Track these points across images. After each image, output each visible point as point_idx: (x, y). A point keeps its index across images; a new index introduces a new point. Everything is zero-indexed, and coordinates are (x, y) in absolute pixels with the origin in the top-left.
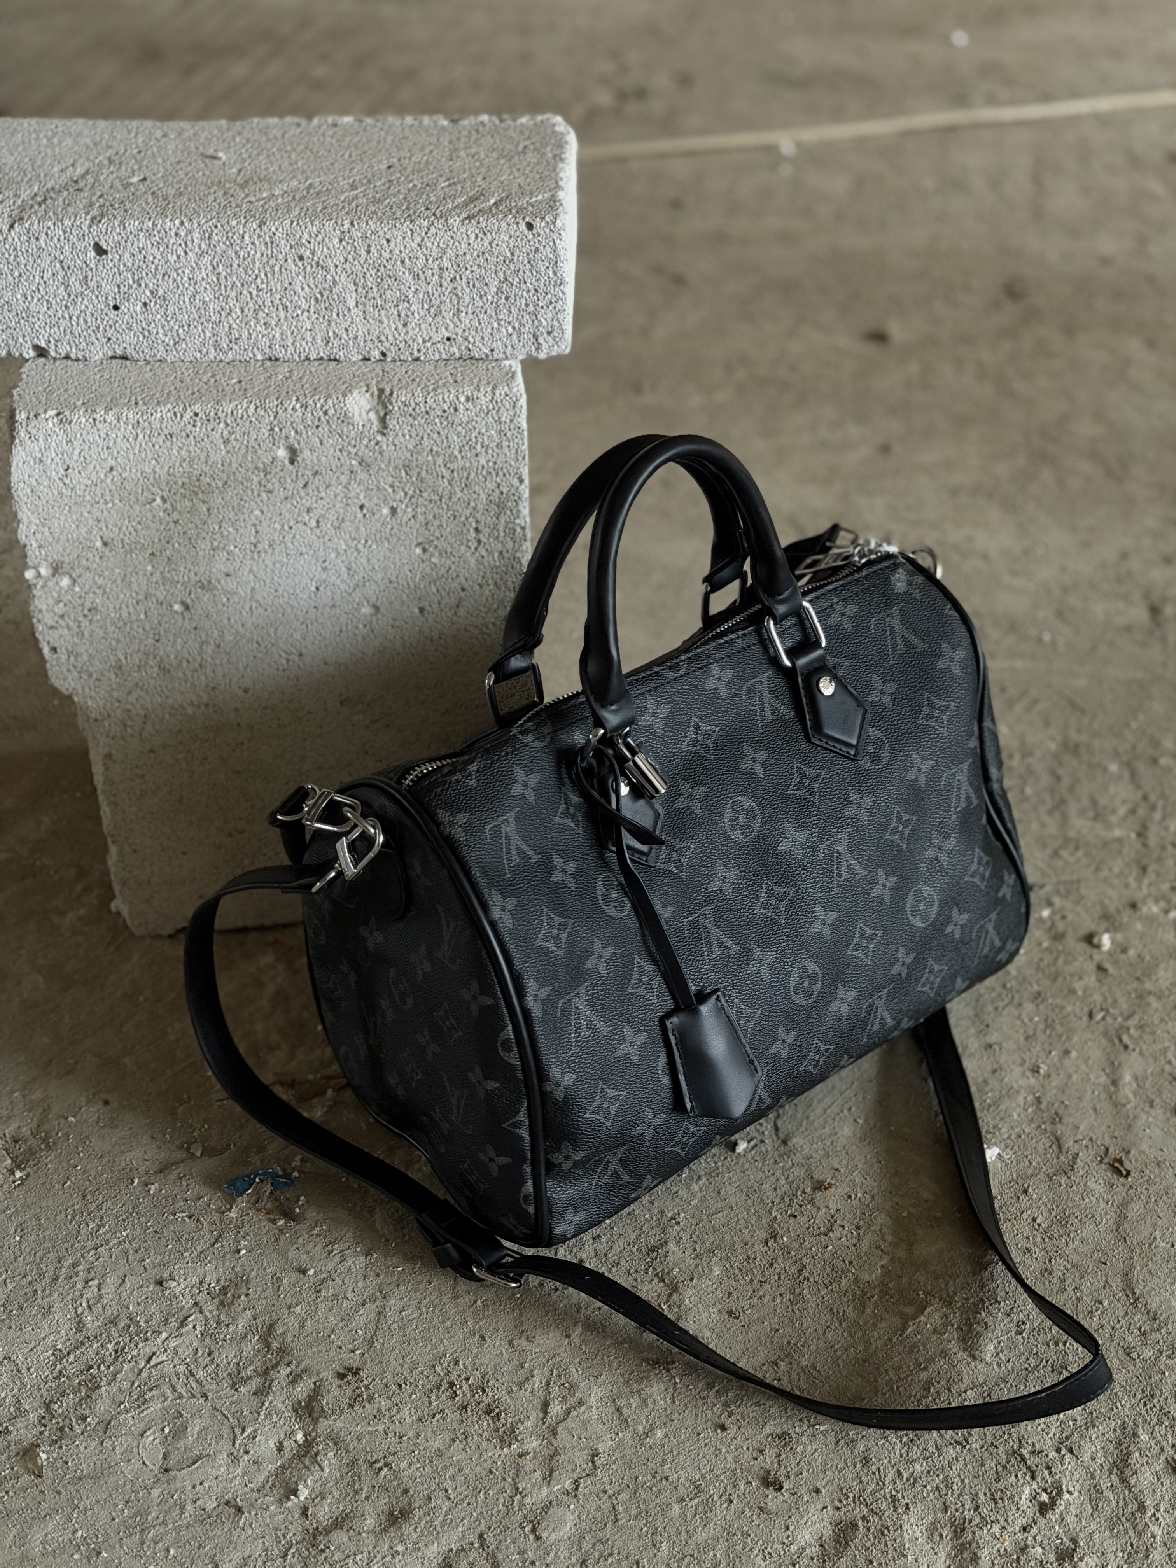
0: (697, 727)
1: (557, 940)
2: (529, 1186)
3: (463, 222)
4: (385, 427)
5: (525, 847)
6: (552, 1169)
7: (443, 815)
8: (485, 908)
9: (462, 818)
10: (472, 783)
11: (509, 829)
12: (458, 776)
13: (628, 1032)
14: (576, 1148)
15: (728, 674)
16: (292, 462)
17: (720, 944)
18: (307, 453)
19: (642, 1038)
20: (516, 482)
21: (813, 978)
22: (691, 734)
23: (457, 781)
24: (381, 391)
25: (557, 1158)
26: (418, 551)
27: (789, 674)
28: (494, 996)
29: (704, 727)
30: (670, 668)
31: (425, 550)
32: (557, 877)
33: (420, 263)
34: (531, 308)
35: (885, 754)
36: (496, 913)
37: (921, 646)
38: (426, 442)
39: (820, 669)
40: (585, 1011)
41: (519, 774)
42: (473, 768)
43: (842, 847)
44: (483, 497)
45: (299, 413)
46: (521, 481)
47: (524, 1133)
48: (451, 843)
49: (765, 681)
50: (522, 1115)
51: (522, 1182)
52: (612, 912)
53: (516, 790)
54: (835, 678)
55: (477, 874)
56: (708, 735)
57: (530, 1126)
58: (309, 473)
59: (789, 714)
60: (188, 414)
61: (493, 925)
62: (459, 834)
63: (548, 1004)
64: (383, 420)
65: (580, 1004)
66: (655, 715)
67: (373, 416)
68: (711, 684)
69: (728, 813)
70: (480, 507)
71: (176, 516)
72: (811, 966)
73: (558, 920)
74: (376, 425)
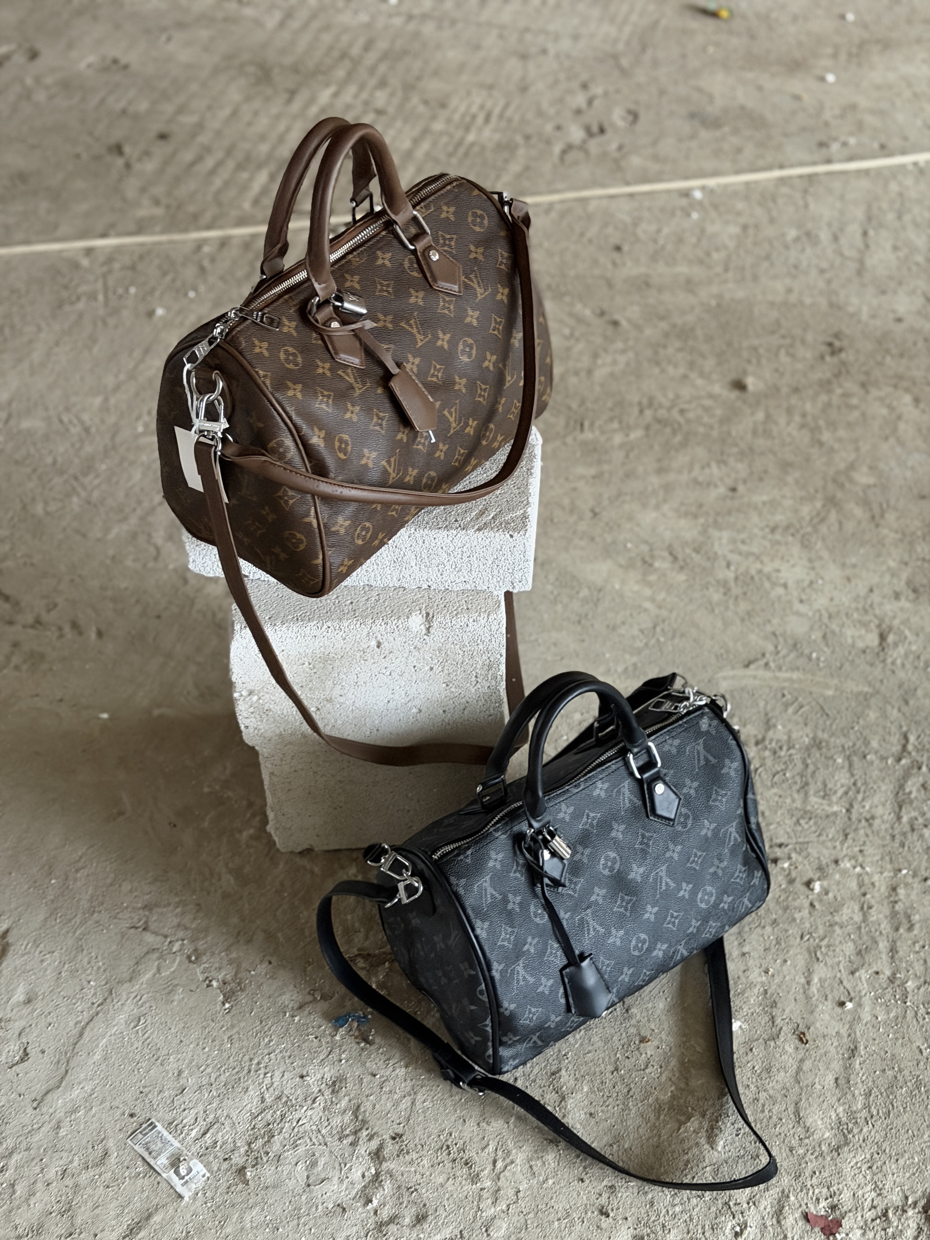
0: (588, 815)
1: (509, 940)
2: (490, 1052)
3: (475, 531)
4: (429, 632)
5: (494, 893)
6: (502, 1044)
7: (453, 880)
8: (473, 930)
9: (463, 882)
10: (469, 861)
11: (487, 885)
12: (462, 857)
13: (543, 980)
14: (515, 1036)
15: (606, 786)
16: (378, 647)
17: (594, 930)
18: (386, 644)
19: (551, 982)
20: (498, 656)
21: (644, 942)
22: (585, 819)
23: (461, 860)
24: (428, 614)
25: (504, 1039)
26: (444, 685)
27: (640, 782)
28: (475, 970)
29: (592, 815)
30: (575, 786)
31: (447, 685)
32: (510, 906)
33: (452, 548)
34: (511, 571)
35: (690, 822)
36: (478, 931)
37: (713, 761)
38: (450, 639)
39: (657, 778)
40: (522, 972)
41: (493, 855)
42: (469, 852)
43: (663, 874)
44: (480, 662)
45: (384, 627)
46: (501, 656)
47: (489, 1029)
48: (456, 894)
49: (626, 786)
50: (488, 1022)
51: (486, 1050)
52: (538, 920)
53: (491, 864)
54: (665, 783)
55: (470, 912)
56: (594, 818)
57: (492, 1026)
58: (387, 652)
59: (639, 803)
60: (325, 627)
61: (477, 937)
62: (461, 891)
63: (502, 972)
64: (428, 629)
65: (520, 968)
66: (565, 813)
67: (423, 627)
68: (596, 792)
69: (602, 861)
70: (478, 667)
71: (315, 670)
72: (643, 936)
73: (510, 930)
74: (424, 631)
